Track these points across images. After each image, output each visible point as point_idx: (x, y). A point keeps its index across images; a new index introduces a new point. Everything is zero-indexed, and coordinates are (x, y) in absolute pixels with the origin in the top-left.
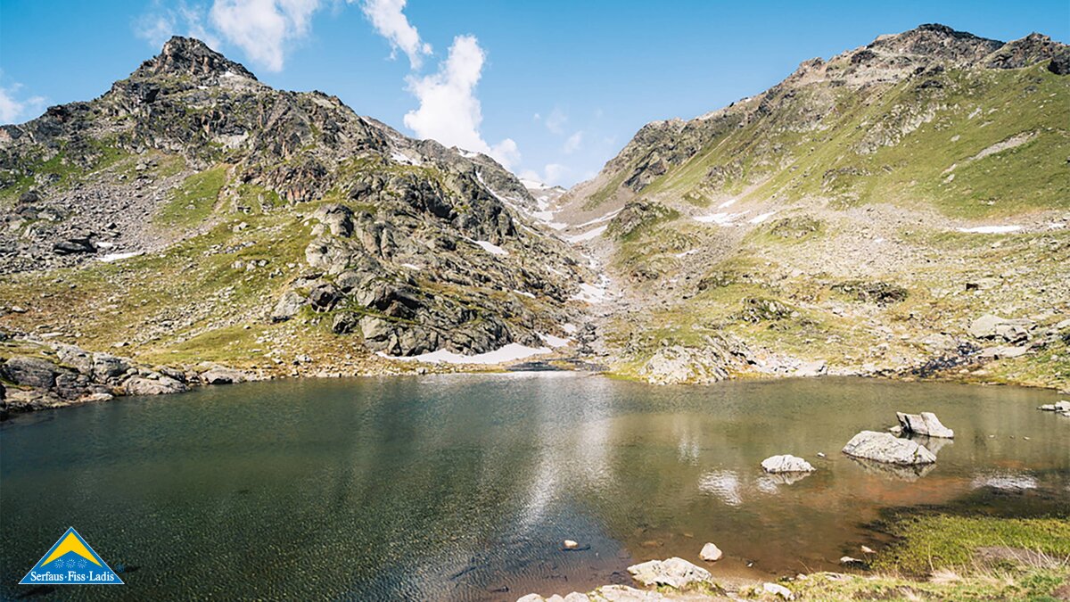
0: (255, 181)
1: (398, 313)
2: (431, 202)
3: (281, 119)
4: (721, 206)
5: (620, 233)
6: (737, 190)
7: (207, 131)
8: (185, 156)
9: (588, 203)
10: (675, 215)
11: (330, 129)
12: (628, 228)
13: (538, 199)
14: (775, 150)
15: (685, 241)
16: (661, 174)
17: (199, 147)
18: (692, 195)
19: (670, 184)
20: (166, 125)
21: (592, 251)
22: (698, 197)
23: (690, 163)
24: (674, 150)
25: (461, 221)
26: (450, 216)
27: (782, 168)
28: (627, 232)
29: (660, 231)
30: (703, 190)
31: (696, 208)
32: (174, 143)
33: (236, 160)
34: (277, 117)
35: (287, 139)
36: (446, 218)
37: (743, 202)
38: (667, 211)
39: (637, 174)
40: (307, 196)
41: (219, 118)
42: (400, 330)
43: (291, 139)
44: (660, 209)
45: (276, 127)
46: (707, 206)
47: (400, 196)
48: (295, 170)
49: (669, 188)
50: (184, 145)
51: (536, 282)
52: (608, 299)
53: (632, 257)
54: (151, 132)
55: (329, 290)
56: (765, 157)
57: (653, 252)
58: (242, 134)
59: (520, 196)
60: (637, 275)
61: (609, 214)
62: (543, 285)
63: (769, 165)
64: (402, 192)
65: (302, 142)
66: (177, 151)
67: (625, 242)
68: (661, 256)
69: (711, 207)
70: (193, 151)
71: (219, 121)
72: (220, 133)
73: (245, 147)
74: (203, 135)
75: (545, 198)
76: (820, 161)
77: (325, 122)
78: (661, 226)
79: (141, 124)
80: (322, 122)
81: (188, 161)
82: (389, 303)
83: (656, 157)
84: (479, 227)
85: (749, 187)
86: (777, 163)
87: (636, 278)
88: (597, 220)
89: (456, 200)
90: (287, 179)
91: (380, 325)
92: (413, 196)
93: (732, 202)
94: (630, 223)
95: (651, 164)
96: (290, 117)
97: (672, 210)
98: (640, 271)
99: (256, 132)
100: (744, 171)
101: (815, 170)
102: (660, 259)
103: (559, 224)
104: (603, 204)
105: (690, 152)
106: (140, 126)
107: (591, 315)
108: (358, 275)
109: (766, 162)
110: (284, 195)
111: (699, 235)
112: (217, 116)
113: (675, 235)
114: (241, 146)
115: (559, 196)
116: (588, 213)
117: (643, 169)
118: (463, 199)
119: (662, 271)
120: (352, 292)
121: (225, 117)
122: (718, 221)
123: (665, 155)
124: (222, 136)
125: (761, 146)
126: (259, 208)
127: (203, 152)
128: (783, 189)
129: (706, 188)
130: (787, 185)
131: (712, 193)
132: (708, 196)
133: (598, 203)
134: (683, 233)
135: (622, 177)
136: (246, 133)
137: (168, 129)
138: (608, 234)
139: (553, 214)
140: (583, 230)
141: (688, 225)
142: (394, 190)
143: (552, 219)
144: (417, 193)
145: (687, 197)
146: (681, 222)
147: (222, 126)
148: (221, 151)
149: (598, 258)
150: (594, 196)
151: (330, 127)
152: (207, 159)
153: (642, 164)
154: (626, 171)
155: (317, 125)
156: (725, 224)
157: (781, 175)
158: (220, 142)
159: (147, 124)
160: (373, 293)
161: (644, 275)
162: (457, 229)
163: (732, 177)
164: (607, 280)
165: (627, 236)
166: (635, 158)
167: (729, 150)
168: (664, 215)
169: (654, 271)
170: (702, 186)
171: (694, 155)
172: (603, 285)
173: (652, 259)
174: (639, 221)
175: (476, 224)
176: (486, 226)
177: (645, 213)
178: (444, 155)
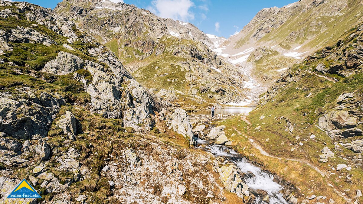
0: (129, 46)
1: (221, 93)
2: (197, 55)
3: (134, 22)
4: (295, 49)
5: (254, 61)
6: (302, 42)
7: (107, 26)
8: (101, 36)
9: (237, 45)
10: (276, 53)
11: (151, 25)
12: (258, 58)
13: (214, 43)
14: (319, 24)
15: (281, 65)
16: (268, 32)
17: (106, 33)
18: (283, 44)
19: (272, 37)
20: (93, 24)
21: (243, 68)
22: (285, 45)
23: (281, 27)
24: (274, 22)
25: (205, 60)
26: (202, 59)
27: (321, 33)
28: (257, 60)
29: (271, 60)
30: (287, 42)
31: (284, 49)
32: (96, 31)
33: (119, 37)
34: (133, 21)
35: (138, 30)
36: (201, 59)
37: (304, 47)
38: (273, 51)
39: (258, 33)
40: (151, 52)
41: (110, 21)
42: (223, 97)
43: (139, 30)
44: (270, 51)
45: (132, 25)
46: (289, 49)
47: (188, 53)
48: (145, 42)
49: (272, 39)
50: (100, 32)
51: (233, 82)
52: (255, 87)
53: (261, 71)
54: (88, 27)
55: (205, 88)
56: (314, 27)
57: (269, 69)
58: (118, 27)
59: (207, 42)
60: (264, 78)
61: (246, 50)
62: (235, 83)
63: (316, 31)
64: (188, 52)
65: (143, 30)
66: (98, 34)
67: (257, 64)
68: (272, 71)
69: (291, 49)
70: (104, 34)
71: (110, 22)
72: (111, 27)
73: (120, 32)
74: (106, 28)
75: (217, 42)
76: (337, 31)
77: (149, 22)
78: (271, 58)
79: (84, 24)
80: (148, 22)
81: (103, 38)
82: (219, 91)
83: (266, 25)
84: (211, 62)
85: (307, 41)
86: (319, 30)
87: (264, 79)
88: (241, 53)
89: (203, 53)
90: (142, 45)
91: (219, 96)
92: (192, 53)
93: (300, 47)
94: (258, 56)
95: (264, 28)
96: (137, 21)
97: (275, 51)
98: (266, 77)
99: (124, 26)
100: (305, 34)
101: (335, 36)
102: (272, 72)
103: (225, 54)
104: (243, 46)
105: (281, 23)
106: (84, 25)
107: (252, 93)
108: (210, 84)
109: (314, 30)
110: (142, 51)
111: (287, 62)
112: (109, 21)
113: (277, 62)
114: (119, 32)
115: (223, 42)
116: (237, 49)
117: (260, 30)
118: (205, 52)
119: (273, 77)
120: (210, 88)
121: (112, 21)
122: (294, 56)
123: (270, 24)
124: (112, 28)
125: (313, 22)
126: (134, 56)
127: (107, 34)
128: (321, 43)
129: (289, 41)
130: (323, 42)
131: (291, 43)
132: (289, 45)
133: (241, 45)
134: (280, 61)
135: (251, 33)
136: (120, 26)
137: (93, 26)
138: (249, 60)
139: (222, 49)
140: (236, 57)
141: (282, 58)
142: (186, 51)
143: (222, 52)
144: (192, 52)
145: (281, 45)
146: (279, 56)
147: (111, 24)
148: (113, 34)
149: (246, 71)
150: (239, 42)
151: (151, 24)
152: (109, 37)
153: (260, 28)
154: (253, 31)
155: (146, 23)
156: (297, 58)
157: (321, 36)
158: (112, 30)
159: (86, 24)
160: (215, 88)
161: (267, 78)
162: (204, 63)
163: (299, 36)
164: (252, 79)
165: (258, 62)
166: (256, 25)
167: (298, 22)
168: (272, 53)
169: (271, 77)
170: (287, 40)
171: (283, 24)
172: (251, 81)
173: (269, 72)
174: (262, 56)
175: (210, 61)
176: (213, 62)
177: (265, 52)
178: (175, 25)
